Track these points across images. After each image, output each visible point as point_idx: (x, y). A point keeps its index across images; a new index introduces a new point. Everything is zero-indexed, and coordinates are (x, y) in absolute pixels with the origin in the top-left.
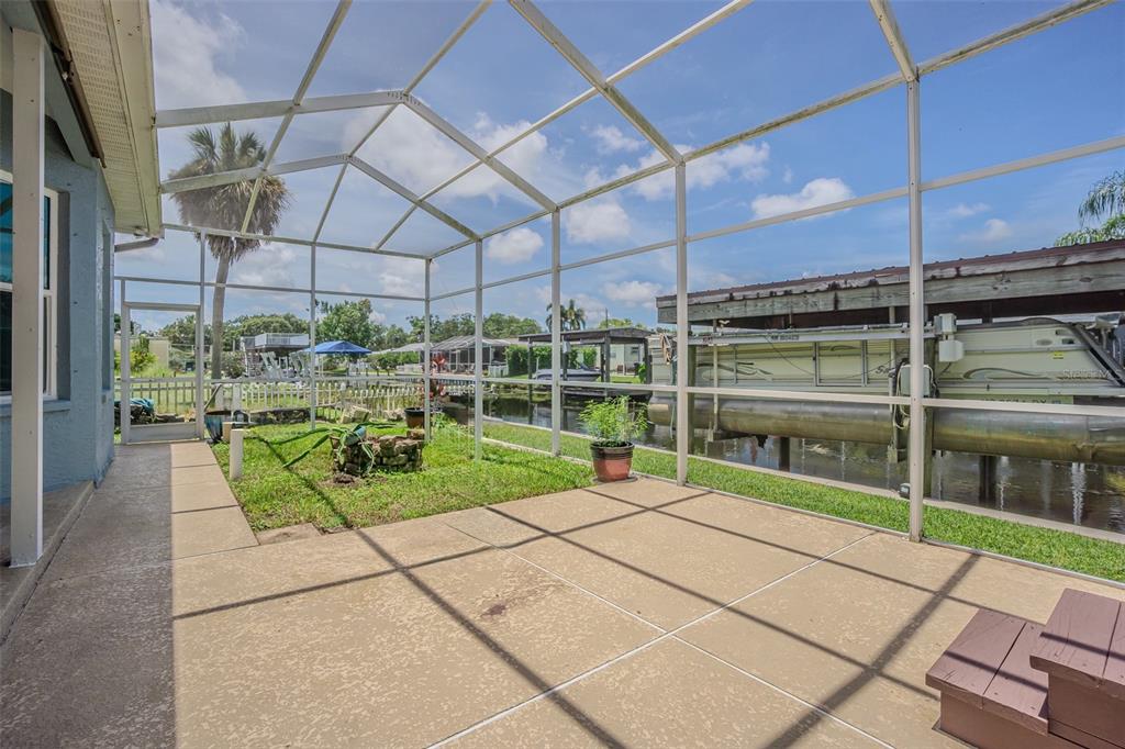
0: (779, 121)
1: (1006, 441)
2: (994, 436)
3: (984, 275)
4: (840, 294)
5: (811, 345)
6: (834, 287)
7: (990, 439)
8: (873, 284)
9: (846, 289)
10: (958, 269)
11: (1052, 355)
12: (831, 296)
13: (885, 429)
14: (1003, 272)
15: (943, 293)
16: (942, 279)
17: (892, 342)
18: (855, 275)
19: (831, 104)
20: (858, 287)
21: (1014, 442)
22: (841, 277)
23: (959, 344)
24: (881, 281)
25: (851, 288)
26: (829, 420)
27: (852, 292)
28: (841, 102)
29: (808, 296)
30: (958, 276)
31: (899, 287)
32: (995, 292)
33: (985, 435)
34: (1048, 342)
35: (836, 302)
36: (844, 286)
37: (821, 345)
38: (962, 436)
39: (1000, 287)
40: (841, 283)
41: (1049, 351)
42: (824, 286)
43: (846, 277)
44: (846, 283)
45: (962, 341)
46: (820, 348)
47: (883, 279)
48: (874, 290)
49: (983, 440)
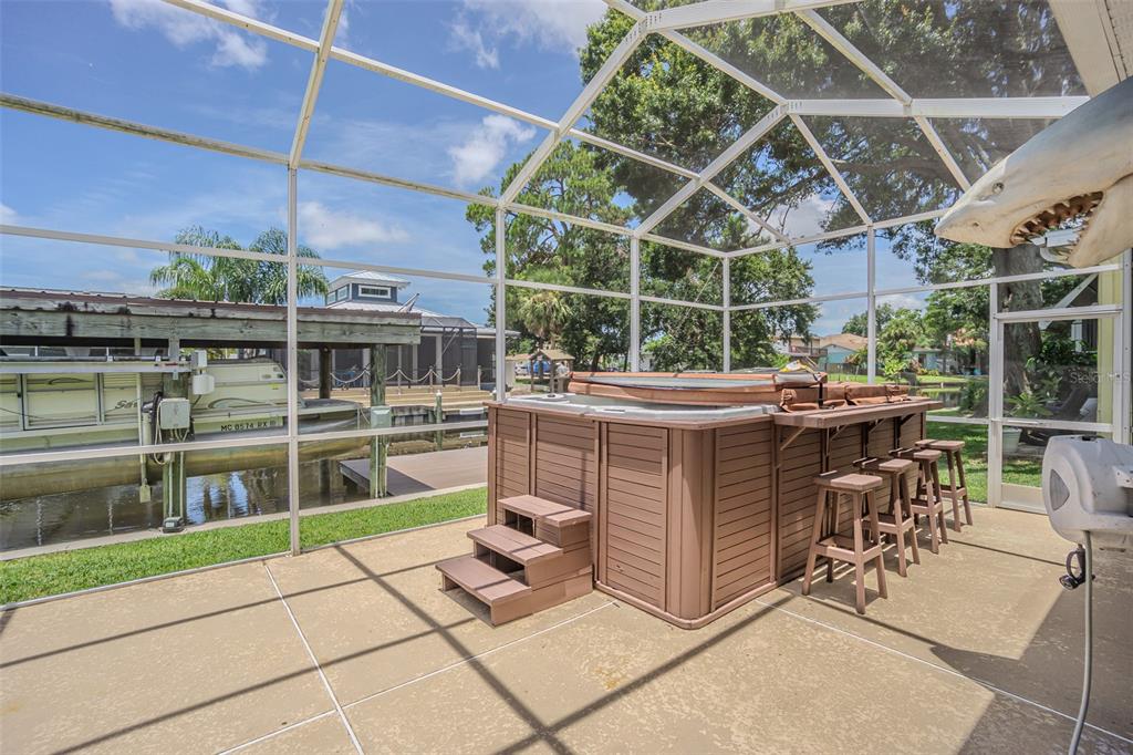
0: (148, 130)
1: (243, 459)
2: (235, 456)
3: (234, 319)
4: (75, 318)
5: (13, 377)
6: (68, 309)
7: (231, 459)
8: (124, 312)
9: (86, 313)
10: (213, 310)
11: (271, 387)
12: (62, 318)
13: (130, 468)
14: (248, 319)
15: (198, 330)
16: (199, 317)
17: (138, 376)
18: (99, 299)
19: (216, 147)
20: (103, 313)
21: (248, 458)
22: (79, 298)
23: (211, 378)
24: (133, 311)
25: (94, 313)
26: (46, 471)
27: (93, 317)
28: (225, 150)
29: (19, 314)
30: (213, 317)
31: (153, 319)
32: (242, 335)
33: (227, 457)
34: (269, 377)
35: (70, 326)
36: (83, 309)
37: (29, 378)
38: (208, 462)
39: (246, 331)
40: (80, 305)
41: (270, 383)
42: (51, 305)
43: (87, 299)
44: (86, 306)
45: (212, 375)
46: (30, 382)
47: (138, 309)
48: (125, 319)
49: (225, 461)
